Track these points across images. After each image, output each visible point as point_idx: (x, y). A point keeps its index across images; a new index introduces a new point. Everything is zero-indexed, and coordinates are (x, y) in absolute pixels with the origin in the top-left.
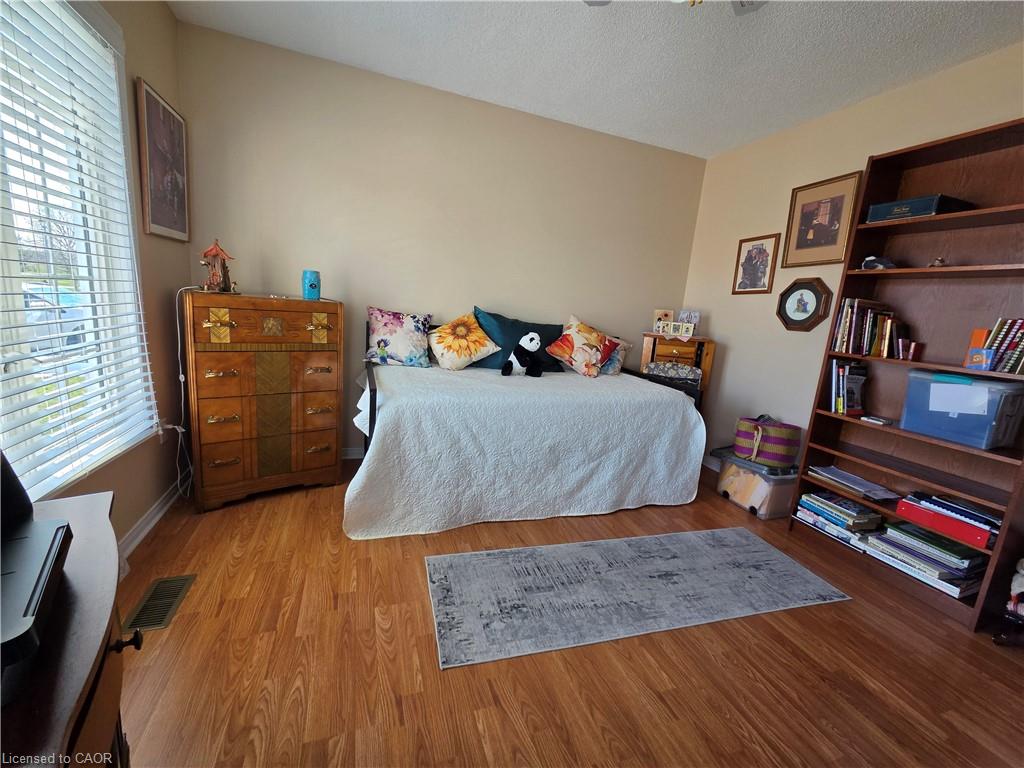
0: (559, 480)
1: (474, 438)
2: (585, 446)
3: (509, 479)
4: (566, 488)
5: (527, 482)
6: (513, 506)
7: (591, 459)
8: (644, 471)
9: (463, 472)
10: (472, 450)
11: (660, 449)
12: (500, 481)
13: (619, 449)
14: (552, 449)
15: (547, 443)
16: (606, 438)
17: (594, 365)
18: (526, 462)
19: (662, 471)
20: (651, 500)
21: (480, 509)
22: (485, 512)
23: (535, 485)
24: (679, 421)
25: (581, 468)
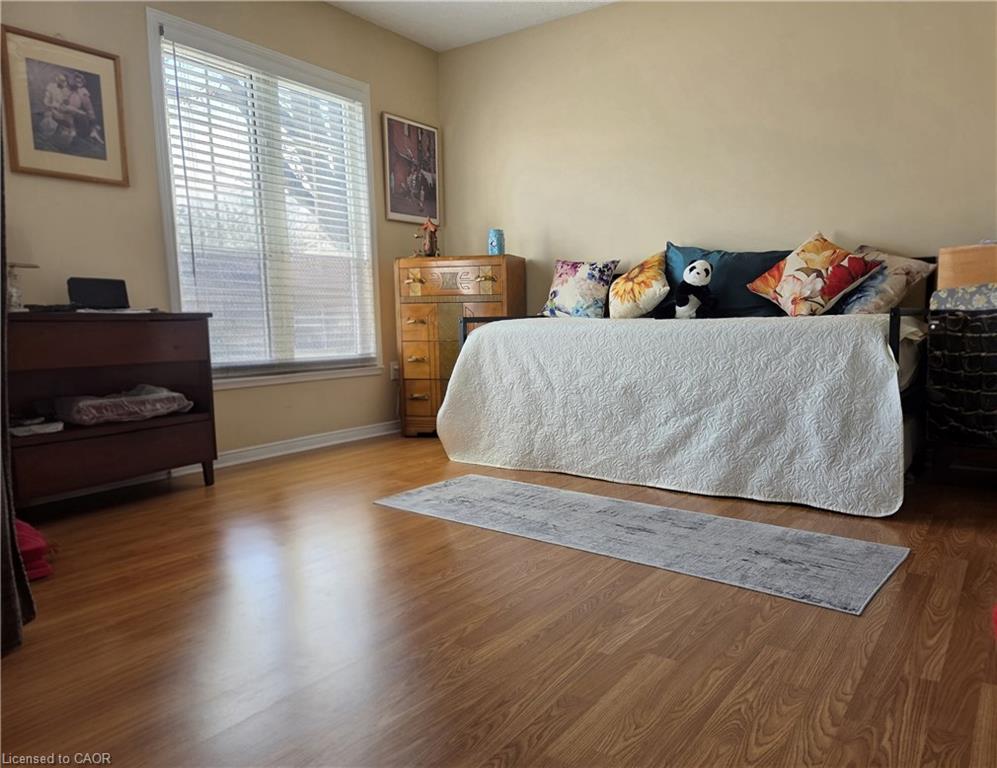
0: (643, 435)
1: (542, 370)
2: (673, 389)
3: (580, 422)
4: (651, 448)
5: (602, 430)
6: (586, 458)
7: (685, 412)
8: (782, 444)
9: (534, 405)
10: (539, 384)
11: (806, 409)
12: (570, 422)
13: (727, 401)
14: (627, 390)
15: (621, 381)
16: (704, 382)
17: (806, 299)
18: (596, 404)
19: (815, 450)
20: (799, 496)
21: (554, 455)
22: (560, 460)
23: (611, 436)
24: (843, 361)
25: (671, 422)
